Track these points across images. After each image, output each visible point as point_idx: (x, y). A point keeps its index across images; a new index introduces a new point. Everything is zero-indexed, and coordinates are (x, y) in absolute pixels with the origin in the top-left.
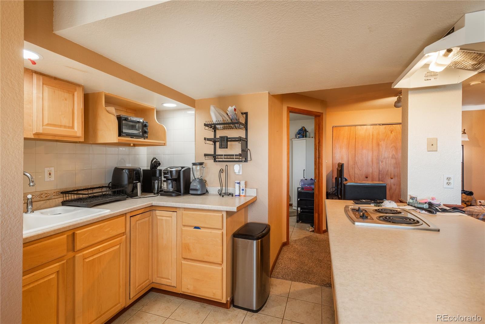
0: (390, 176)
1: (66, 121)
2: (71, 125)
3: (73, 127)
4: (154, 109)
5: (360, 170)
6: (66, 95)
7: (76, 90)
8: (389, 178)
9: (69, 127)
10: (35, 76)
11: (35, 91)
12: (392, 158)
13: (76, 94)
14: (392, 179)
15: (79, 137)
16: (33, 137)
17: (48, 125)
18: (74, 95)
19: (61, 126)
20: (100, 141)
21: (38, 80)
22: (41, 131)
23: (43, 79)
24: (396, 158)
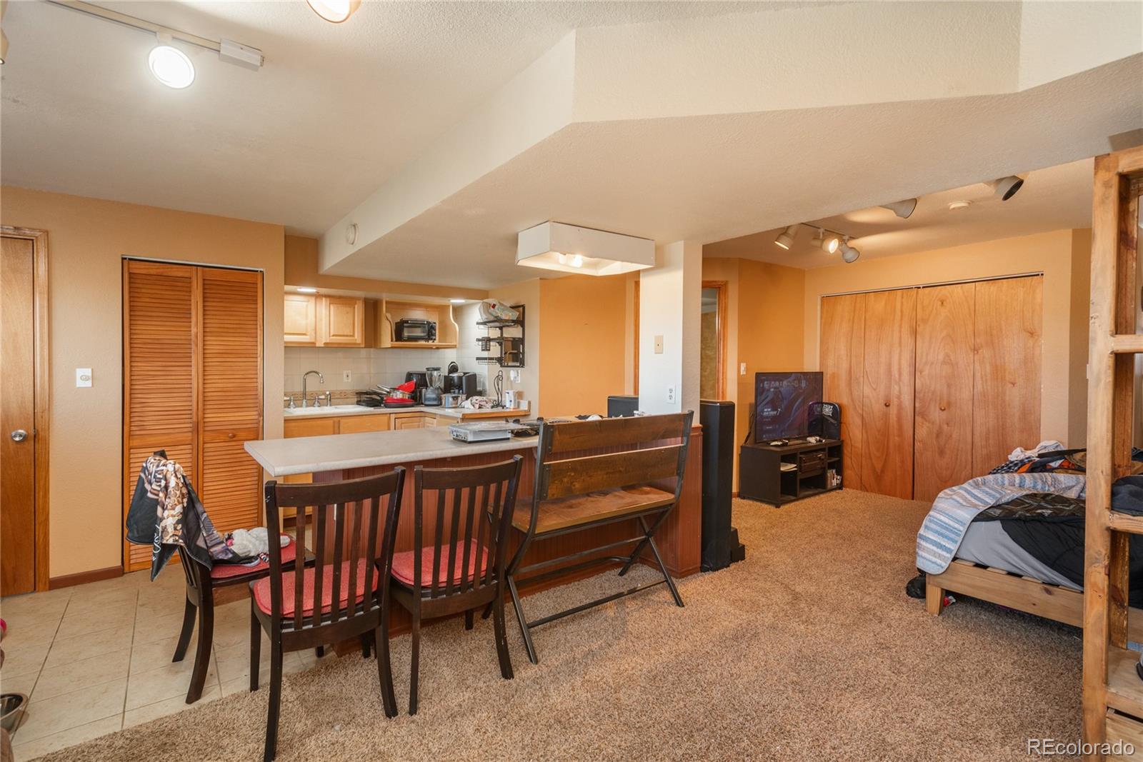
0: (940, 404)
1: (348, 332)
2: (352, 334)
3: (353, 336)
4: (449, 306)
5: (875, 390)
6: (348, 309)
7: (356, 304)
8: (938, 409)
9: (351, 336)
10: (324, 299)
11: (324, 311)
12: (944, 363)
13: (356, 306)
14: (944, 410)
15: (359, 344)
16: (323, 346)
17: (333, 336)
18: (354, 308)
19: (344, 336)
20: (382, 346)
21: (326, 301)
22: (328, 341)
23: (330, 300)
24: (952, 364)
